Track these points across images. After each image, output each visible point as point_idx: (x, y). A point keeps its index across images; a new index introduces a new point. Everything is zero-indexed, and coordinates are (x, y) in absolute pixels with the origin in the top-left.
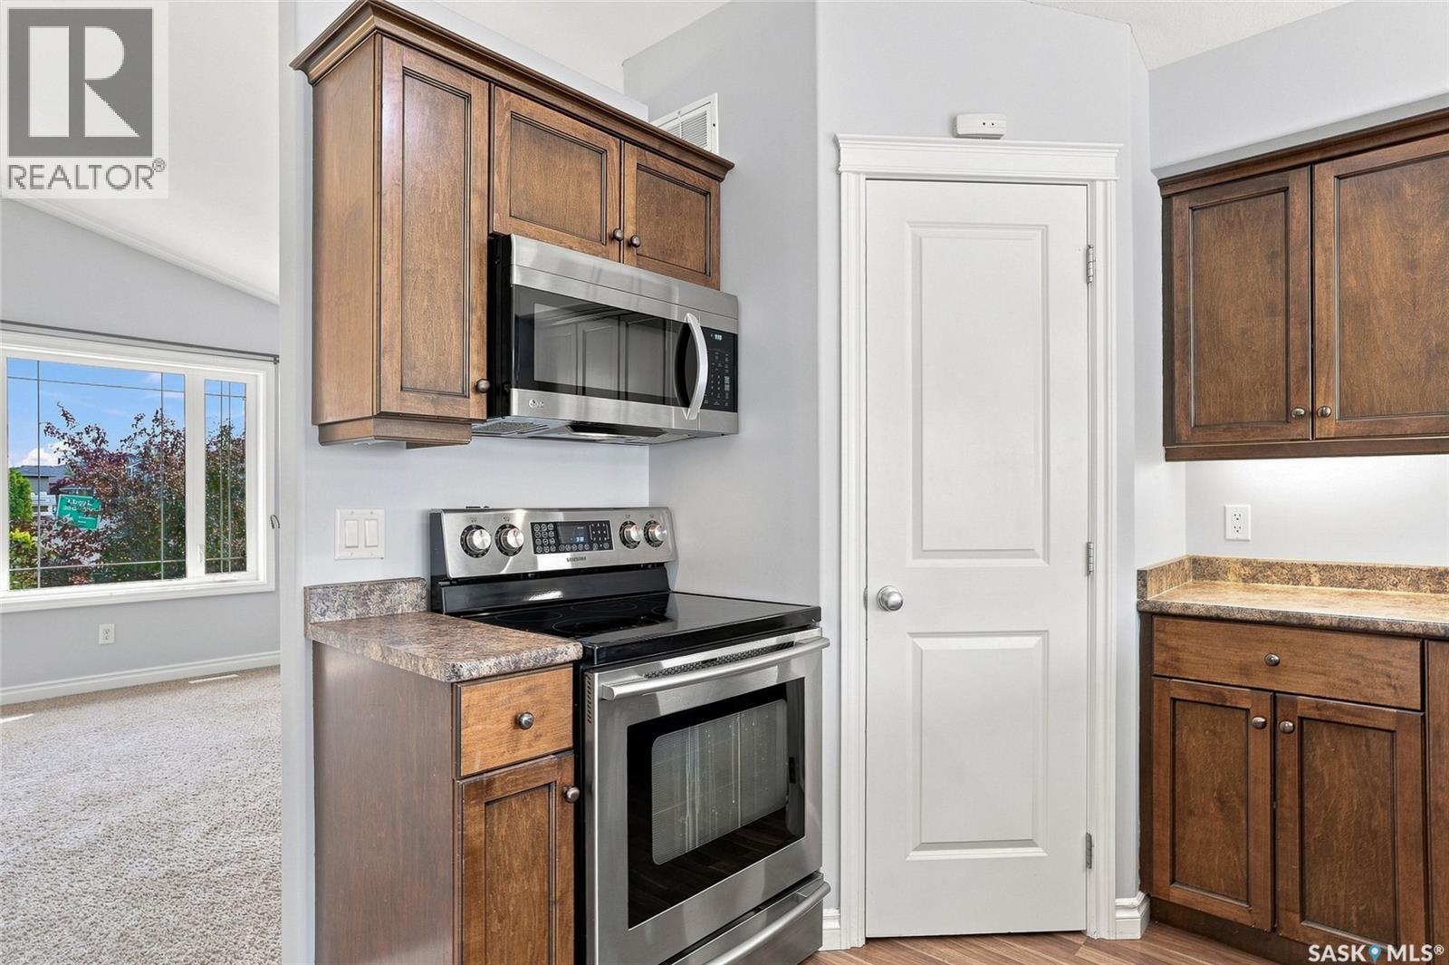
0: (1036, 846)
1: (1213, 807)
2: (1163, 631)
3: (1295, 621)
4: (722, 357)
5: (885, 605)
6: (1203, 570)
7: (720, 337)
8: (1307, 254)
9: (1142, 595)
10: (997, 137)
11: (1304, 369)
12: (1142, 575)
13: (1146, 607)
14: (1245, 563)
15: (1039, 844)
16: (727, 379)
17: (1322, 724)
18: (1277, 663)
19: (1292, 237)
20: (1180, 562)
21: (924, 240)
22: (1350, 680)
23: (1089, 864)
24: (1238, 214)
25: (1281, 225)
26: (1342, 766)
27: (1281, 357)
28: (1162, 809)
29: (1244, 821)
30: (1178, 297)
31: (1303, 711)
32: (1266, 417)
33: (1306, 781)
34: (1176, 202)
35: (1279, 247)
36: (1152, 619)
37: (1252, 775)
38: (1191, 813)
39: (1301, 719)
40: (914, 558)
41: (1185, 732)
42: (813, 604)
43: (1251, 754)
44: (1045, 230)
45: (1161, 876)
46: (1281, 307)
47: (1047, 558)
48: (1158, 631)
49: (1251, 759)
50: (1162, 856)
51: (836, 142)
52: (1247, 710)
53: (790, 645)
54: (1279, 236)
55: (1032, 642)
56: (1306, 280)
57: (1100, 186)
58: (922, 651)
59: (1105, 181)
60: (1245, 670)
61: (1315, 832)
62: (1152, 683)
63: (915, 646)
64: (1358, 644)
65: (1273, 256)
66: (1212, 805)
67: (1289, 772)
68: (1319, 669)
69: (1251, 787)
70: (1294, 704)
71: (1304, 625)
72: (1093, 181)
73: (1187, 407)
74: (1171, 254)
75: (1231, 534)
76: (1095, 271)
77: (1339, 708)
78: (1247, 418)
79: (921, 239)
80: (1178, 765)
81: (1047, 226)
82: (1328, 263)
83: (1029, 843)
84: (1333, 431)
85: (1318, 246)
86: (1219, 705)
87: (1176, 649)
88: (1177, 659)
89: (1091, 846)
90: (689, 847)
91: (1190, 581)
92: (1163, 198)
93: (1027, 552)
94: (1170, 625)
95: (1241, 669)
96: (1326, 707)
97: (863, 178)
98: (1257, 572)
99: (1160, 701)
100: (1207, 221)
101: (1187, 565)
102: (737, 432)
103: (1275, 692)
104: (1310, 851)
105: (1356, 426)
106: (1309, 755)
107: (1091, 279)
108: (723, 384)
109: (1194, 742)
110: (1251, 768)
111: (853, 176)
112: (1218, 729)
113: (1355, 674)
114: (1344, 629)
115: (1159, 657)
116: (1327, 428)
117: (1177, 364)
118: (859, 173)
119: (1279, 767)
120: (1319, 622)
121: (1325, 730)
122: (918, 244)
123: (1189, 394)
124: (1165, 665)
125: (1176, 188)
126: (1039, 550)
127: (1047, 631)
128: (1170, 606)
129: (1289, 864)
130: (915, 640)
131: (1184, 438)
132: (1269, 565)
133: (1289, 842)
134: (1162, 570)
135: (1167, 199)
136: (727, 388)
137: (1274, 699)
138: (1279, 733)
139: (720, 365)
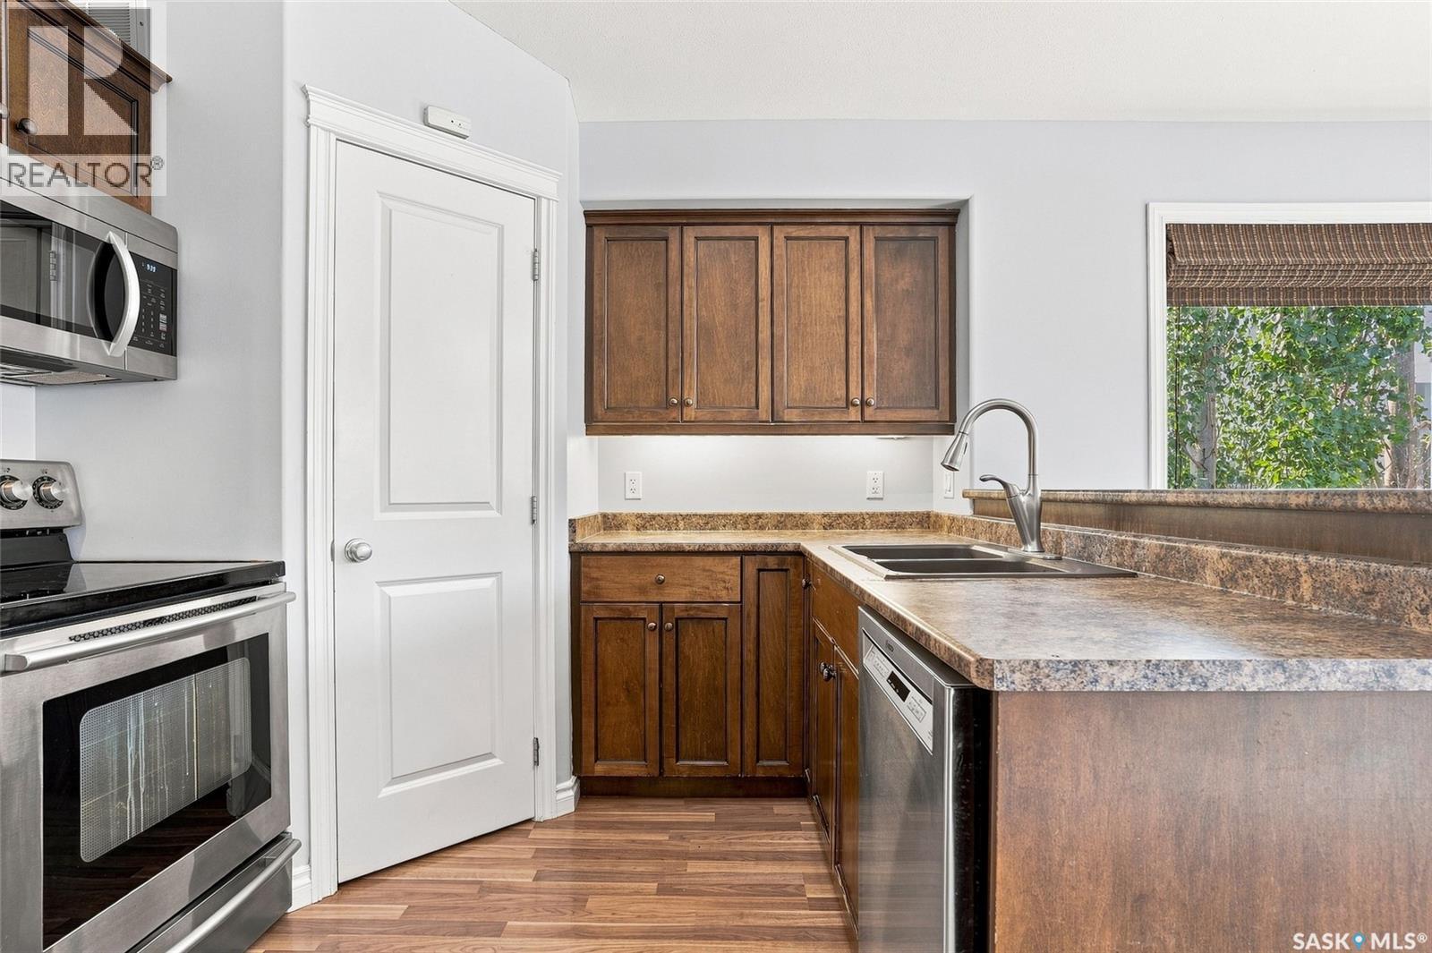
0: (495, 757)
1: (623, 698)
2: (588, 566)
3: (673, 549)
4: (156, 291)
5: (353, 556)
6: (610, 522)
7: (153, 269)
8: (678, 288)
9: (572, 540)
10: (464, 137)
11: (677, 370)
12: (572, 523)
13: (576, 548)
14: (639, 516)
15: (496, 755)
16: (163, 317)
17: (688, 621)
18: (663, 581)
19: (670, 273)
20: (596, 516)
21: (393, 212)
22: (703, 587)
23: (536, 763)
24: (637, 249)
25: (663, 266)
26: (699, 648)
27: (663, 361)
28: (588, 707)
29: (642, 700)
30: (597, 306)
31: (678, 614)
32: (653, 404)
33: (680, 662)
34: (596, 231)
35: (662, 280)
36: (580, 558)
37: (648, 666)
38: (608, 704)
39: (677, 619)
40: (382, 511)
41: (603, 644)
42: (276, 559)
43: (647, 650)
44: (501, 230)
45: (589, 757)
46: (663, 324)
47: (500, 510)
48: (585, 566)
49: (647, 654)
50: (588, 743)
51: (305, 94)
52: (644, 619)
53: (252, 600)
54: (662, 272)
55: (488, 582)
56: (678, 307)
57: (544, 202)
58: (390, 597)
59: (549, 199)
60: (642, 590)
61: (685, 697)
62: (580, 607)
63: (383, 593)
64: (709, 562)
65: (658, 286)
66: (622, 695)
67: (670, 659)
68: (687, 582)
69: (647, 674)
70: (672, 609)
71: (679, 552)
72: (539, 197)
73: (602, 392)
74: (593, 271)
75: (629, 495)
76: (539, 271)
77: (698, 608)
78: (642, 404)
79: (391, 211)
80: (600, 670)
81: (503, 226)
82: (690, 294)
83: (489, 756)
84: (693, 417)
85: (685, 284)
86: (626, 618)
87: (597, 579)
88: (597, 587)
89: (538, 747)
90: (131, 833)
91: (602, 531)
92: (587, 226)
93: (484, 505)
94: (592, 561)
95: (639, 589)
96: (691, 609)
97: (333, 137)
98: (646, 522)
99: (586, 621)
100: (616, 249)
101: (600, 519)
102: (175, 378)
103: (662, 603)
104: (682, 711)
105: (705, 415)
106: (681, 644)
107: (537, 277)
108: (157, 322)
109: (609, 650)
110: (648, 662)
111: (322, 133)
112: (626, 637)
113: (707, 583)
114: (702, 552)
115: (585, 587)
116: (690, 413)
117: (596, 358)
118: (330, 131)
119: (664, 656)
120: (687, 549)
121: (690, 623)
122: (389, 214)
123: (603, 383)
124: (588, 593)
125: (596, 219)
126: (494, 503)
127: (500, 573)
128: (592, 545)
129: (670, 725)
130: (383, 588)
131: (600, 417)
132: (653, 517)
133: (670, 712)
134: (585, 520)
135: (589, 226)
136: (163, 327)
137: (661, 608)
138: (664, 631)
139: (153, 300)
